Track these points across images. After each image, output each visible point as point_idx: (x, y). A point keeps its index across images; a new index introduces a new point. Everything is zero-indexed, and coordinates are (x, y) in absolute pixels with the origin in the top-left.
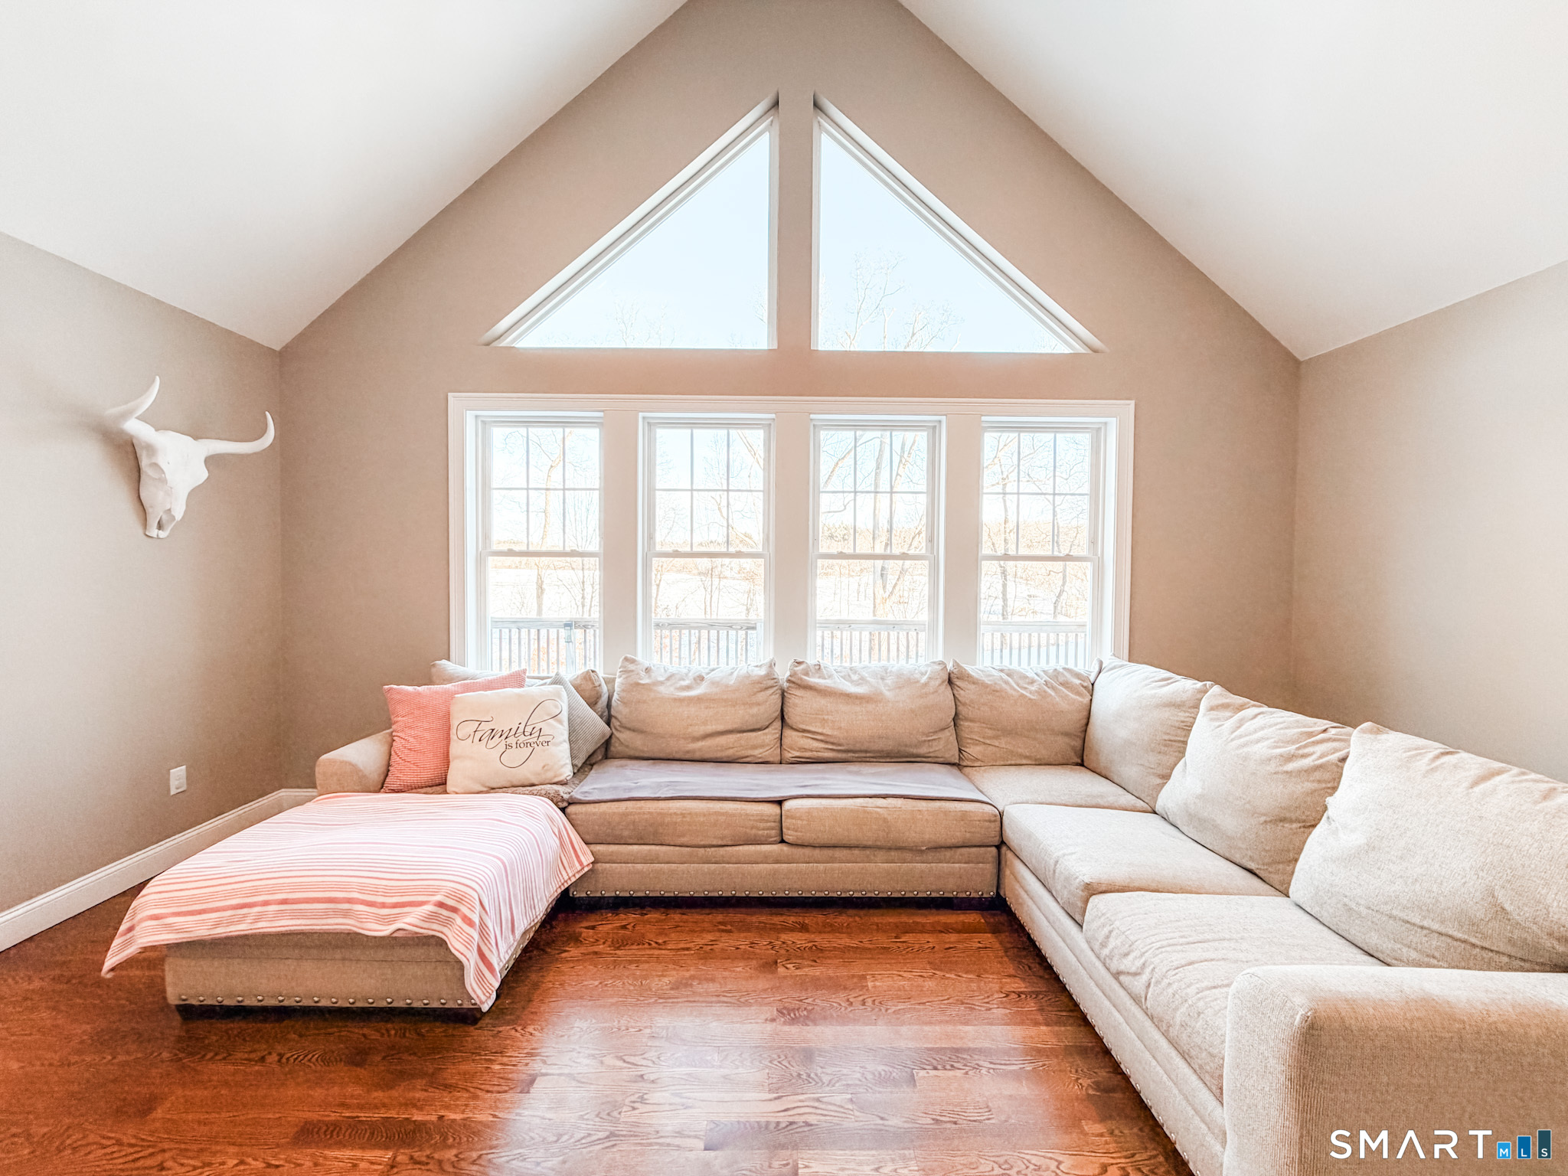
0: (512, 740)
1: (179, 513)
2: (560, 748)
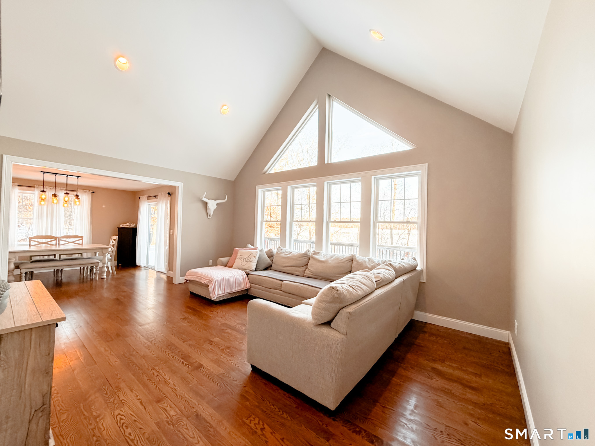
0: (244, 260)
1: (212, 214)
2: (253, 263)
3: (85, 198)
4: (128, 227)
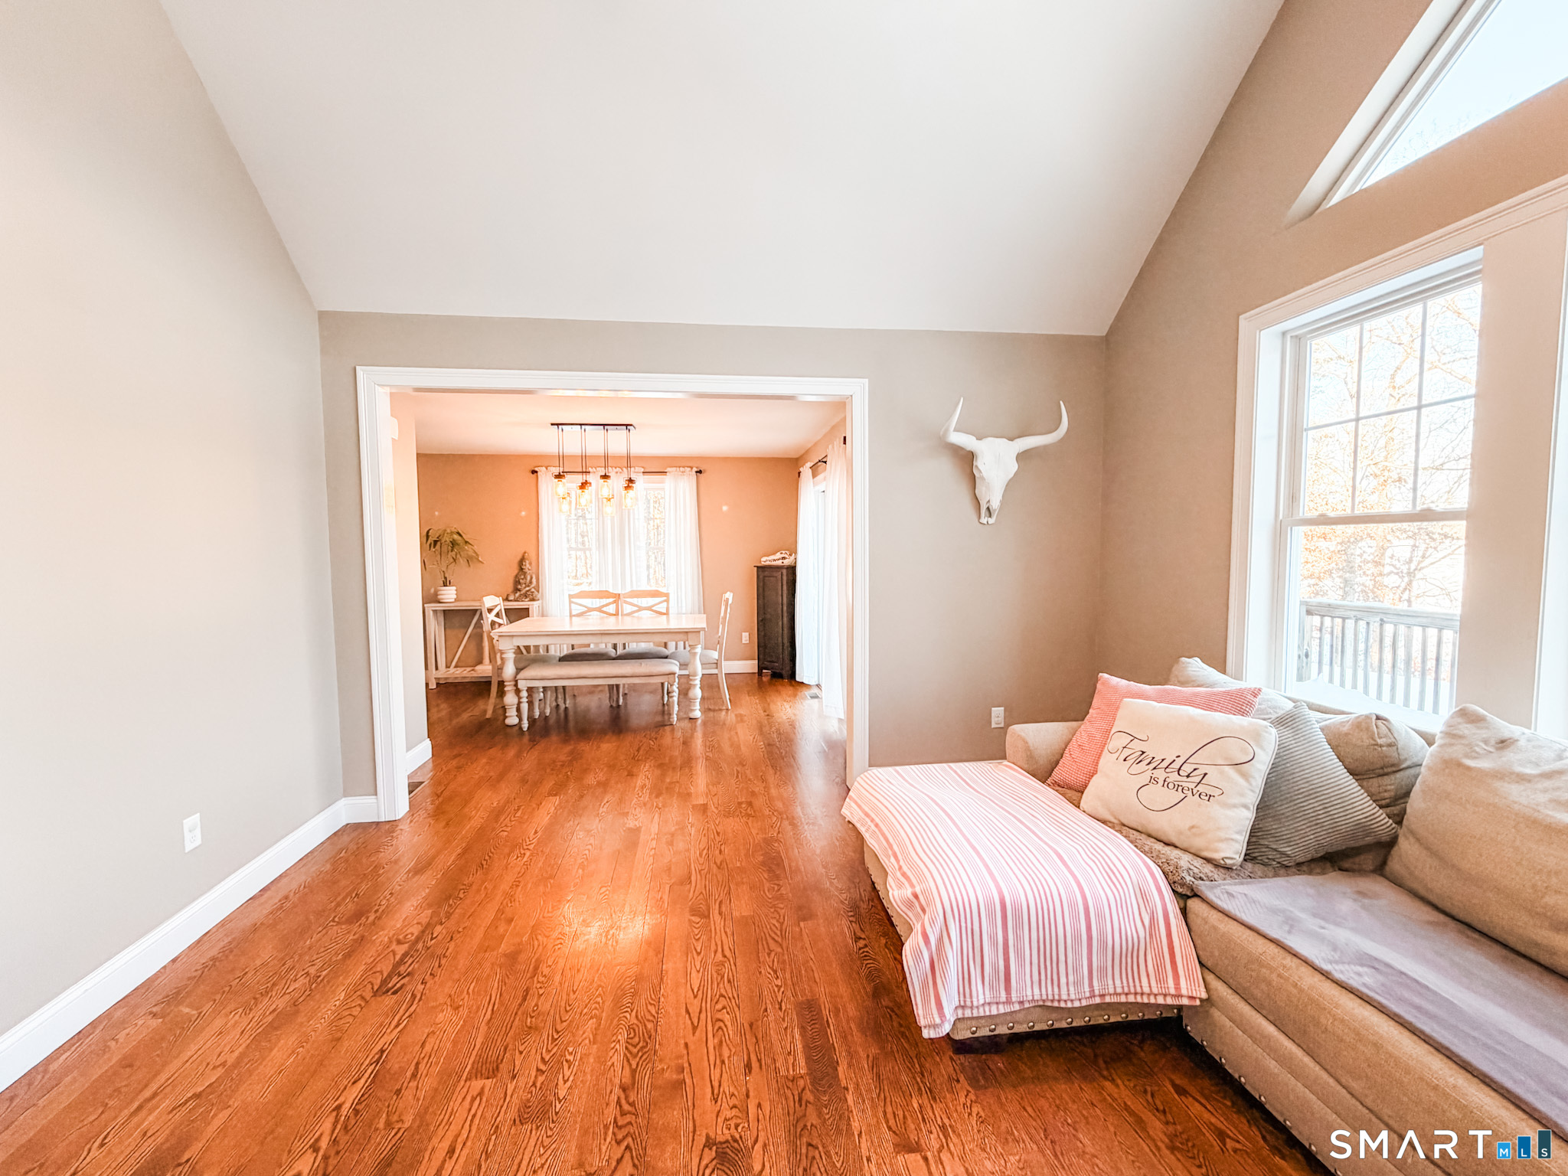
0: (1160, 774)
1: (997, 503)
2: (1230, 813)
3: (680, 489)
4: (779, 563)
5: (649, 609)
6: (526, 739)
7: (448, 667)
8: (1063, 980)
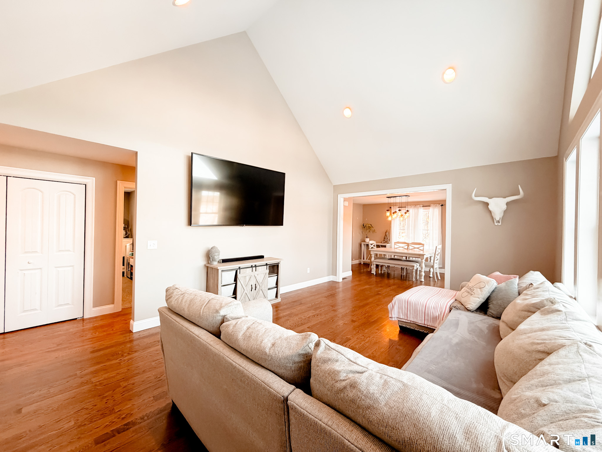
0: (467, 290)
1: (499, 219)
2: (474, 299)
3: (435, 211)
5: (418, 248)
6: (375, 276)
7: (367, 259)
8: (418, 319)
